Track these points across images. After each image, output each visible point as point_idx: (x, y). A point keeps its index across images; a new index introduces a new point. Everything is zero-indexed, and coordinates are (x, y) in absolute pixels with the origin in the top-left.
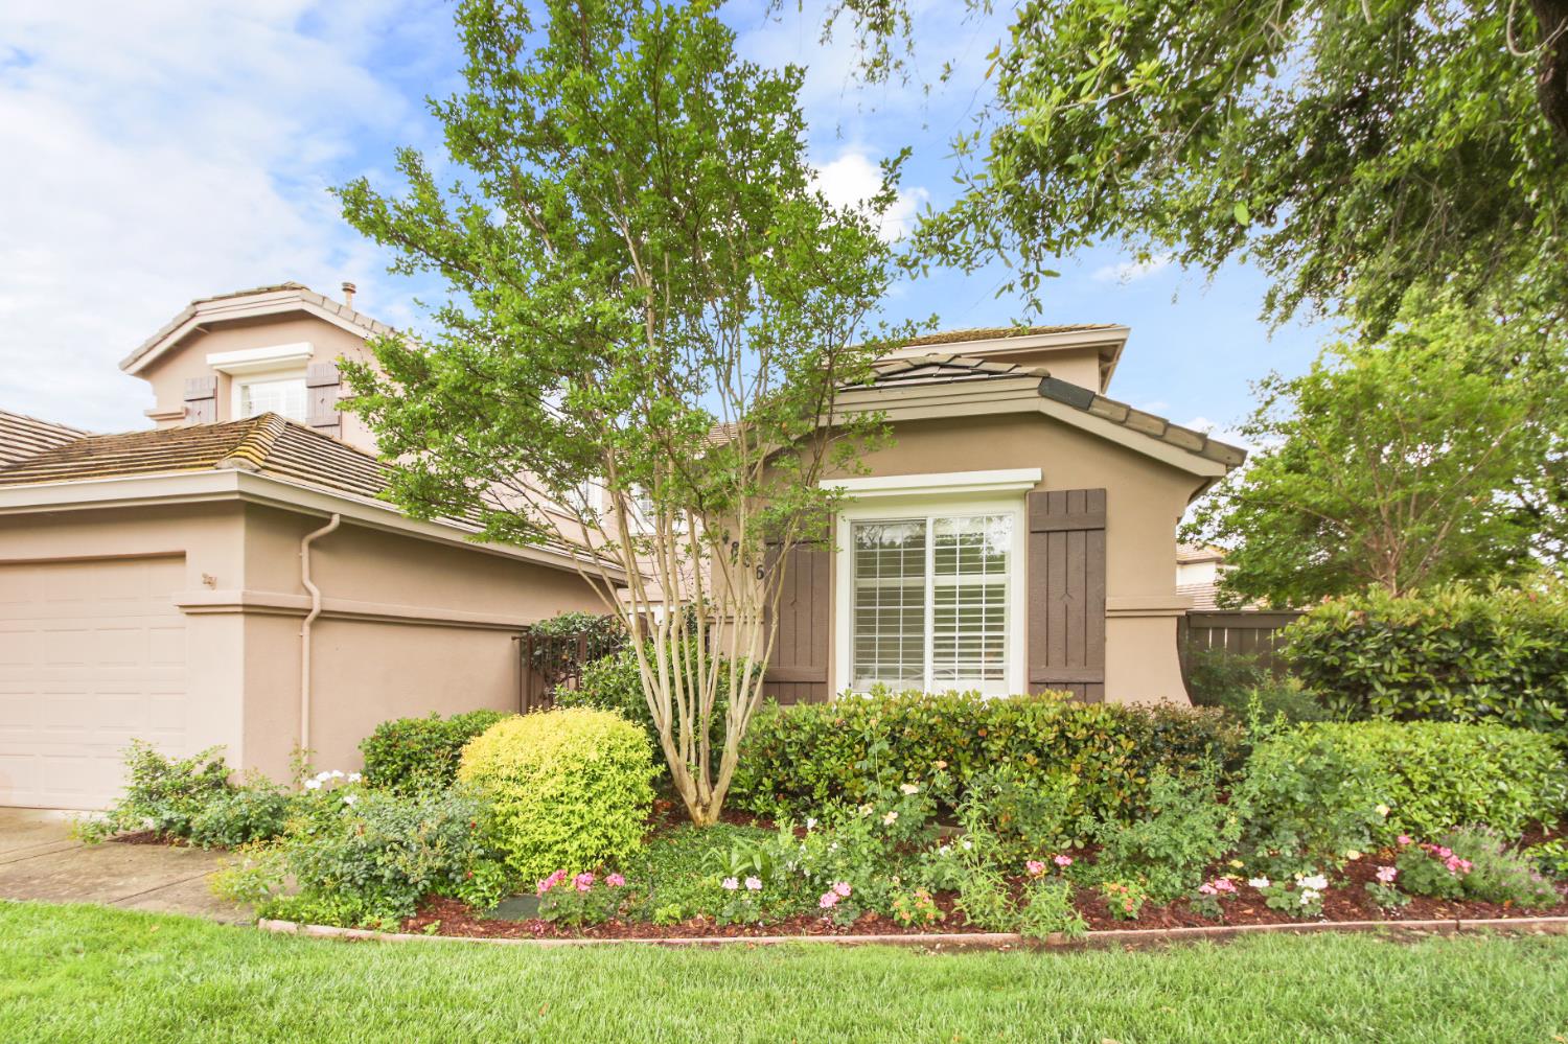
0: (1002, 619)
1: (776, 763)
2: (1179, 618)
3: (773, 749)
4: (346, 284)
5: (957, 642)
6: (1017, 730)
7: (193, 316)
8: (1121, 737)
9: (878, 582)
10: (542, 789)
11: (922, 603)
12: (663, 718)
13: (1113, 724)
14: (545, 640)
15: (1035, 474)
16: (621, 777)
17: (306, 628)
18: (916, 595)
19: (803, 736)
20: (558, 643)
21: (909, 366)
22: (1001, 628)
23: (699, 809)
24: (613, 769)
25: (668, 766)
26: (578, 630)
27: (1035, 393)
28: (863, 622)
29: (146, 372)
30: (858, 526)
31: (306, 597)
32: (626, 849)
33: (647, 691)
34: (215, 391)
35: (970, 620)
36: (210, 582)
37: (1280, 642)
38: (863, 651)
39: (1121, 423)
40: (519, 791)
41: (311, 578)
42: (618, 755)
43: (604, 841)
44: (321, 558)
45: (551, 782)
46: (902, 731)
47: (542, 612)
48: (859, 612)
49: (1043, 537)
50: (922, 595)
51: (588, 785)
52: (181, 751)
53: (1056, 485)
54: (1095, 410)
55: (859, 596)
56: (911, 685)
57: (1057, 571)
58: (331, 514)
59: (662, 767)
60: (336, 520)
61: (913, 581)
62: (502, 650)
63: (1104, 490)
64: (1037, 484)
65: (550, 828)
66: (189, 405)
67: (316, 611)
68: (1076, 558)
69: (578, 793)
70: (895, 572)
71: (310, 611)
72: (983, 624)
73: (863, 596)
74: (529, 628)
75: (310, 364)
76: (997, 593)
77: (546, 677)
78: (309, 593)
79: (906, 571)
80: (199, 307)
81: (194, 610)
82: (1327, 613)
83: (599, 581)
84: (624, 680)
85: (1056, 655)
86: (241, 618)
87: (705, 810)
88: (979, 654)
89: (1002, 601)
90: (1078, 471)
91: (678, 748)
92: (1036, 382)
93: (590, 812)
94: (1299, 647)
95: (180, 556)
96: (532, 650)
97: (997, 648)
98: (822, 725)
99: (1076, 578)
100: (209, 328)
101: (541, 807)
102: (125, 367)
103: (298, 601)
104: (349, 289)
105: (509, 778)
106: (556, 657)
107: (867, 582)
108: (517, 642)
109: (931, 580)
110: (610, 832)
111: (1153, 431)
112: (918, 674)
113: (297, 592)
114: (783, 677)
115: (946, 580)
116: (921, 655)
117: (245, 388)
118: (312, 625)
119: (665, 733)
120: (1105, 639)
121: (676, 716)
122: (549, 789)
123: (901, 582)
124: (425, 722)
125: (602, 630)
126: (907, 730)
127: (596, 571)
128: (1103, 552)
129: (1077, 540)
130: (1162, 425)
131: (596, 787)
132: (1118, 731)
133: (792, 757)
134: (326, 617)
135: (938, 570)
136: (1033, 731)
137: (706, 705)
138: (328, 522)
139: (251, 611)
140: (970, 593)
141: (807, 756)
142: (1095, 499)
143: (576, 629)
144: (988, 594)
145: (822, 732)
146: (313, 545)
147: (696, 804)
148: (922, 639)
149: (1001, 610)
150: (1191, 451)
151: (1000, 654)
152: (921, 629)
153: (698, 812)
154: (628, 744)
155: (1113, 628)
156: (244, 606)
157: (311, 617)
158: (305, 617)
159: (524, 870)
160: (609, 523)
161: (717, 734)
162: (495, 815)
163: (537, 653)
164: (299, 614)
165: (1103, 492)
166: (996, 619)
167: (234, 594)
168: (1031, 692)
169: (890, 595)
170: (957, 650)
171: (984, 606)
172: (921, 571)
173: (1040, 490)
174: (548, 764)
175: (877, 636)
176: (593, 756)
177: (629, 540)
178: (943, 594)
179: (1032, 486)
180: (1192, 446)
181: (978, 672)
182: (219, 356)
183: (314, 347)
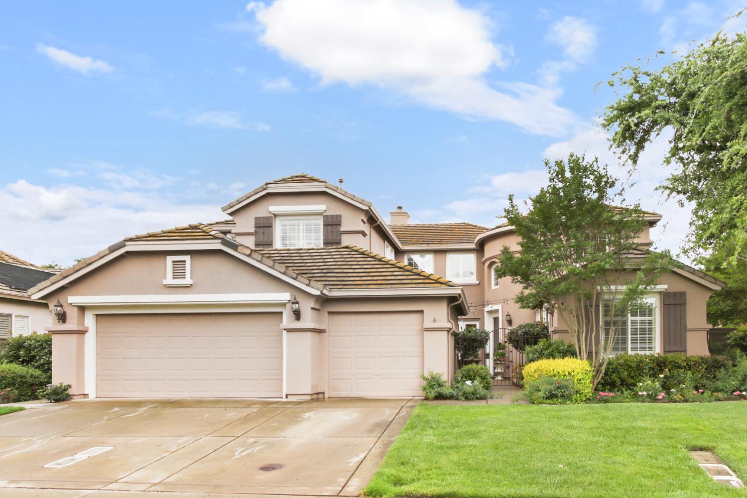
2: (707, 331)
4: (340, 179)
5: (638, 338)
7: (265, 189)
9: (612, 319)
11: (627, 326)
15: (666, 287)
18: (625, 323)
22: (653, 334)
28: (606, 332)
29: (234, 213)
30: (605, 300)
34: (271, 223)
35: (643, 331)
36: (435, 320)
37: (729, 339)
39: (692, 273)
48: (606, 329)
49: (668, 306)
50: (627, 323)
53: (672, 290)
54: (685, 269)
55: (605, 323)
56: (624, 353)
57: (672, 316)
60: (461, 300)
61: (624, 319)
63: (686, 292)
64: (666, 289)
66: (257, 229)
67: (453, 329)
68: (678, 313)
72: (647, 333)
75: (324, 214)
76: (650, 323)
78: (451, 323)
81: (429, 329)
82: (743, 329)
85: (673, 343)
88: (646, 343)
89: (653, 325)
90: (677, 287)
94: (735, 340)
95: (422, 312)
97: (651, 340)
99: (678, 318)
102: (224, 210)
104: (341, 181)
107: (607, 319)
109: (630, 318)
112: (626, 349)
115: (635, 318)
116: (627, 343)
117: (281, 221)
120: (686, 338)
123: (620, 319)
128: (685, 311)
129: (678, 307)
130: (704, 274)
135: (632, 315)
138: (458, 300)
140: (643, 323)
142: (682, 295)
146: (450, 307)
148: (627, 338)
149: (652, 328)
150: (711, 282)
151: (652, 342)
152: (627, 334)
155: (688, 333)
166: (651, 331)
167: (445, 324)
168: (664, 354)
170: (639, 341)
171: (647, 327)
172: (626, 315)
173: (666, 291)
178: (633, 323)
179: (664, 290)
180: (712, 281)
181: (646, 348)
182: (274, 207)
183: (327, 207)
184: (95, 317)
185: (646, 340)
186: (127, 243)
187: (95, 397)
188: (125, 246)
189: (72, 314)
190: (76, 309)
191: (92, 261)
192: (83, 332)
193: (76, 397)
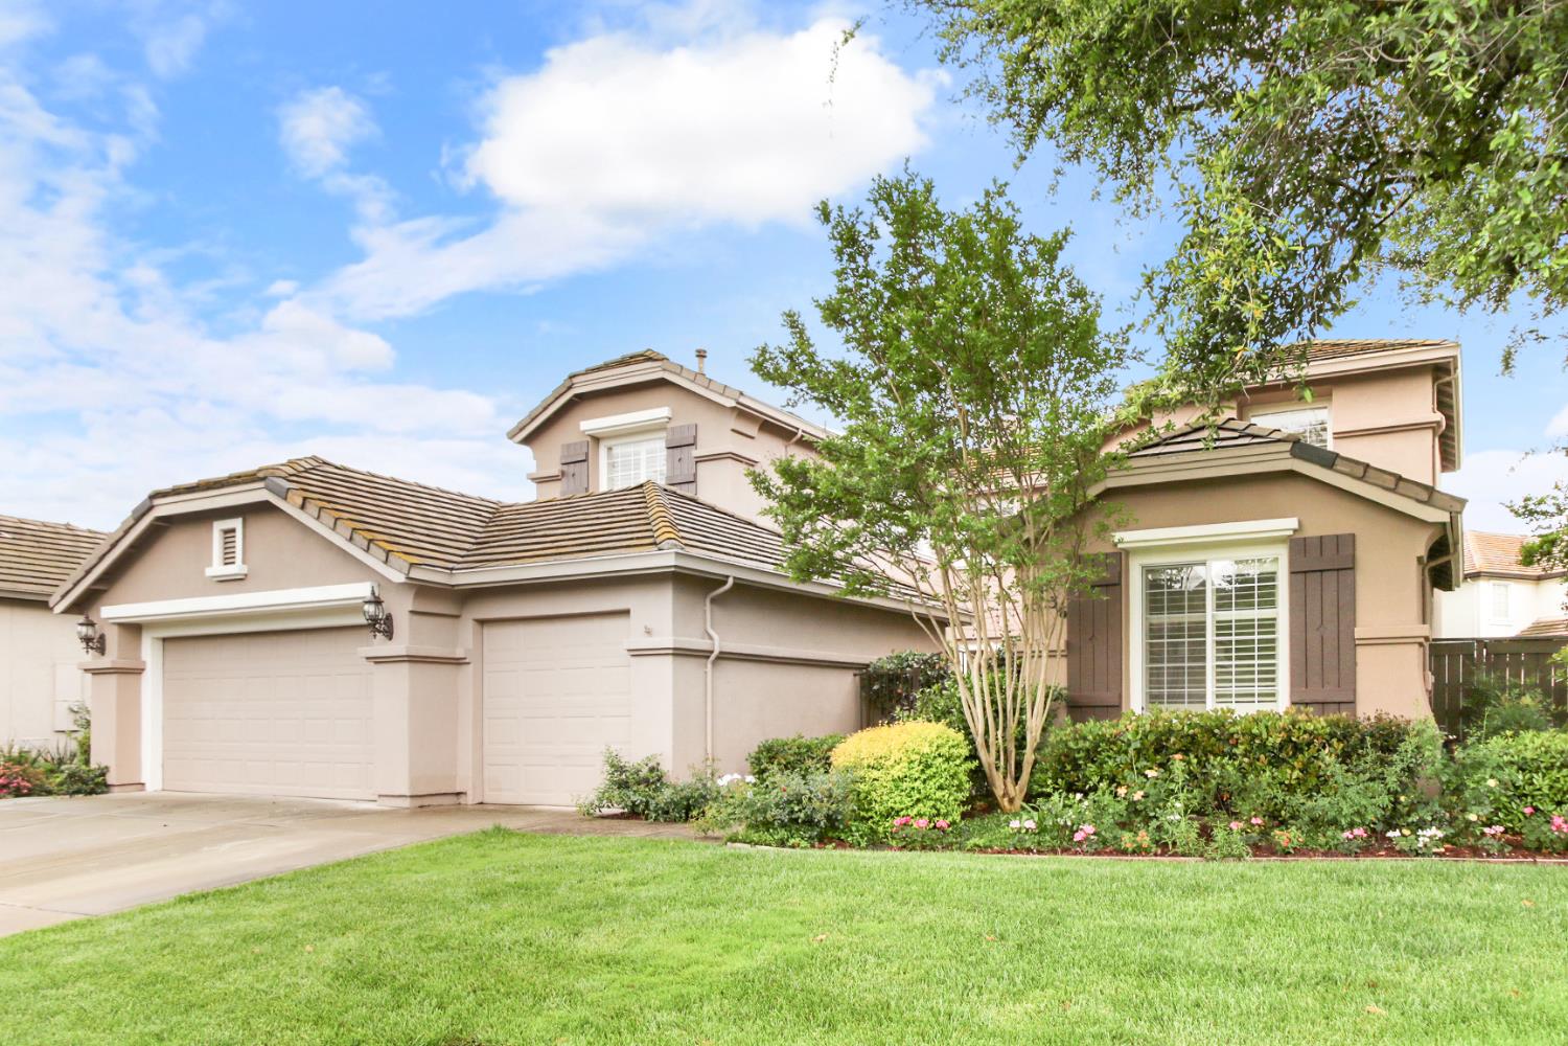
0: (1273, 649)
1: (1069, 768)
2: (1420, 645)
3: (1066, 756)
4: (699, 351)
5: (1256, 669)
6: (1254, 736)
7: (570, 388)
8: (1334, 741)
9: (1165, 619)
10: (892, 772)
11: (1204, 636)
12: (978, 729)
13: (1328, 730)
14: (882, 676)
15: (1292, 523)
16: (945, 766)
17: (709, 666)
18: (1199, 629)
19: (1087, 744)
20: (893, 678)
21: (1189, 429)
22: (1273, 657)
23: (1006, 799)
24: (940, 760)
25: (980, 763)
26: (911, 666)
27: (1288, 455)
28: (1153, 654)
29: (527, 441)
30: (1148, 570)
31: (709, 641)
32: (950, 819)
33: (966, 709)
34: (587, 454)
35: (1245, 649)
36: (648, 632)
38: (1154, 677)
39: (1360, 479)
40: (875, 774)
41: (712, 627)
42: (944, 751)
43: (934, 811)
44: (720, 613)
45: (897, 767)
46: (1168, 740)
47: (878, 650)
48: (1151, 645)
49: (1301, 576)
50: (1204, 629)
51: (923, 771)
52: (634, 757)
53: (1312, 531)
54: (1338, 468)
55: (1151, 630)
56: (1196, 709)
57: (1313, 606)
58: (727, 577)
59: (976, 763)
60: (730, 581)
61: (1196, 617)
62: (847, 683)
63: (1354, 535)
64: (1295, 531)
65: (898, 799)
66: (565, 468)
67: (716, 653)
68: (1330, 596)
69: (917, 775)
70: (1180, 609)
71: (712, 652)
72: (1256, 653)
73: (1153, 632)
74: (868, 666)
75: (669, 426)
76: (1269, 625)
77: (883, 709)
78: (711, 638)
79: (1237, 604)
80: (575, 380)
81: (637, 653)
83: (925, 619)
84: (950, 704)
85: (1315, 679)
86: (670, 658)
87: (1011, 801)
89: (1273, 633)
90: (1328, 520)
91: (987, 746)
92: (1288, 446)
93: (925, 788)
95: (626, 612)
96: (872, 685)
97: (1269, 675)
98: (1104, 735)
99: (1330, 611)
100: (582, 399)
101: (891, 785)
102: (512, 436)
103: (703, 645)
104: (701, 355)
105: (869, 766)
106: (892, 691)
107: (1156, 619)
108: (858, 678)
109: (1211, 616)
110: (939, 805)
111: (1387, 485)
112: (1200, 698)
113: (703, 638)
114: (1085, 702)
115: (1224, 615)
116: (1204, 681)
117: (610, 449)
118: (714, 663)
119: (979, 741)
120: (1355, 664)
121: (987, 732)
122: (896, 772)
123: (1186, 618)
124: (794, 741)
125: (932, 667)
126: (1173, 739)
127: (922, 611)
128: (1352, 589)
129: (1330, 577)
130: (1393, 479)
131: (929, 772)
132: (1332, 735)
133: (1081, 762)
134: (725, 657)
135: (1219, 607)
136: (1265, 736)
137: (1012, 725)
138: (725, 583)
139: (680, 653)
140: (1245, 626)
141: (1093, 762)
142: (1346, 543)
143: (909, 666)
144: (1237, 627)
145: (1103, 741)
146: (713, 601)
147: (1004, 796)
148: (1204, 667)
149: (1273, 641)
150: (1419, 501)
151: (1273, 680)
152: (1204, 659)
153: (1005, 802)
154: (950, 743)
155: (1362, 654)
156: (674, 649)
157: (713, 656)
158: (708, 657)
159: (881, 829)
160: (936, 576)
161: (1021, 743)
162: (859, 794)
163: (876, 687)
164: (703, 655)
165: (1353, 536)
166: (1268, 648)
167: (667, 641)
168: (1295, 709)
169: (1177, 630)
170: (1256, 676)
171: (1256, 637)
172: (1202, 608)
173: (1298, 536)
174: (896, 756)
175: (1186, 665)
176: (926, 750)
177: (950, 592)
178: (1223, 627)
179: (1291, 533)
180: (1419, 497)
181: (1253, 695)
182: (591, 422)
183: (673, 411)
184: (161, 643)
185: (1253, 673)
186: (157, 502)
187: (160, 787)
188: (151, 508)
189: (113, 638)
190: (116, 628)
191: (116, 538)
192: (138, 671)
193: (116, 789)
